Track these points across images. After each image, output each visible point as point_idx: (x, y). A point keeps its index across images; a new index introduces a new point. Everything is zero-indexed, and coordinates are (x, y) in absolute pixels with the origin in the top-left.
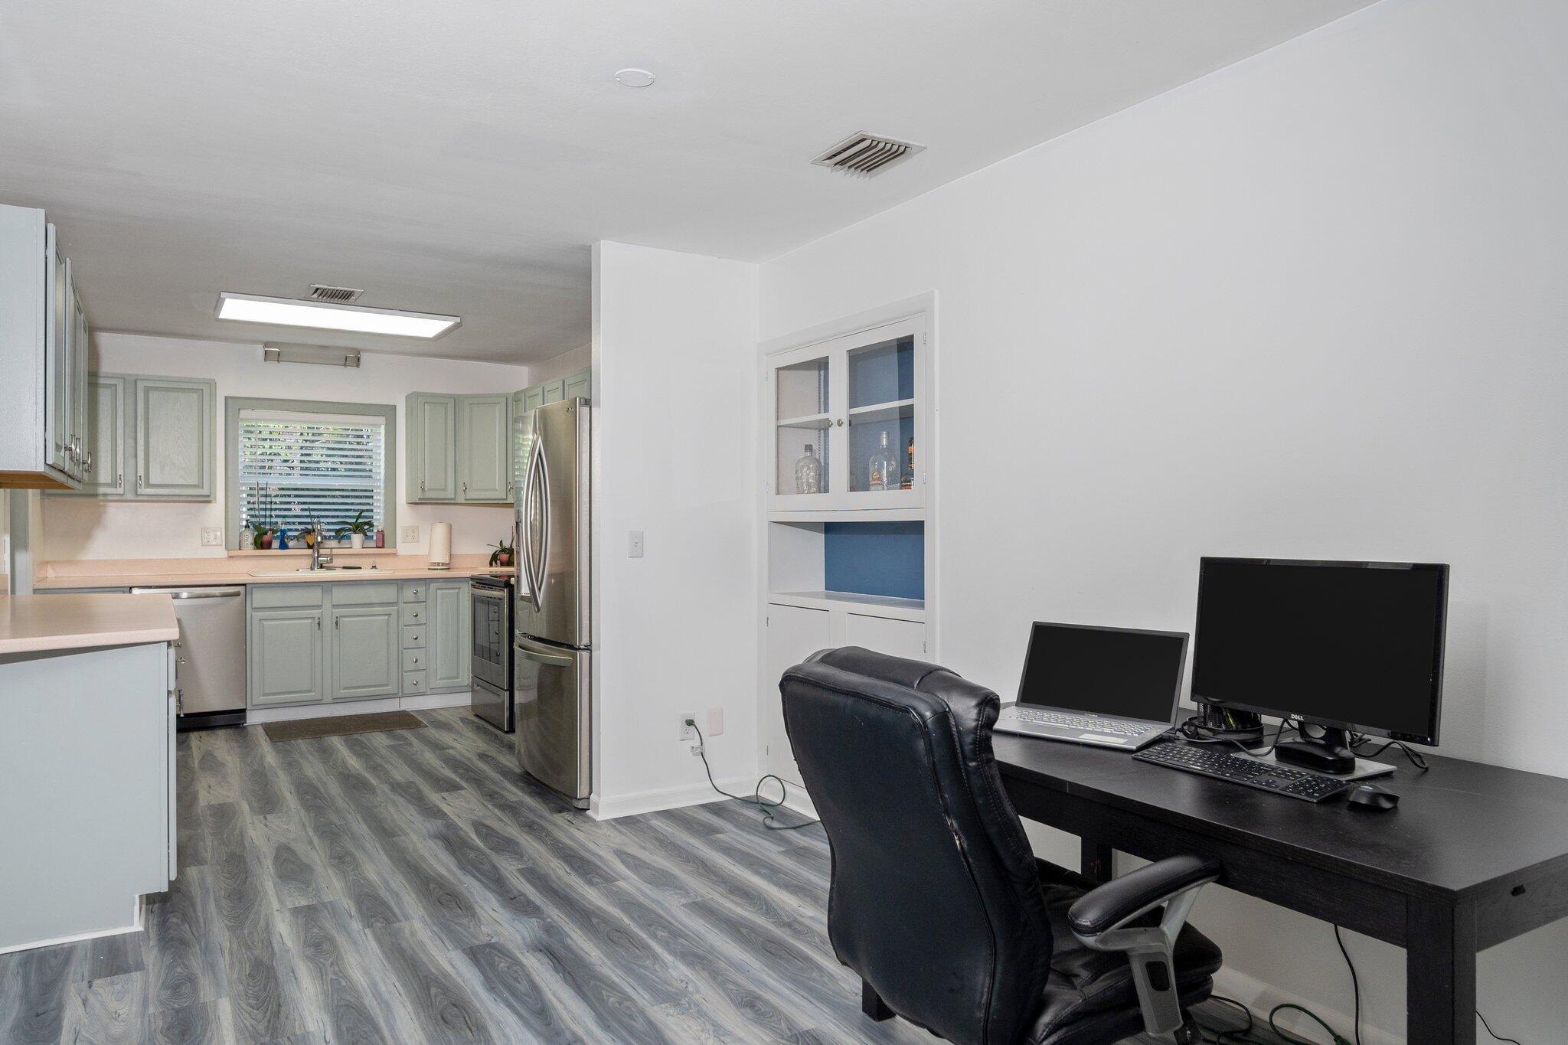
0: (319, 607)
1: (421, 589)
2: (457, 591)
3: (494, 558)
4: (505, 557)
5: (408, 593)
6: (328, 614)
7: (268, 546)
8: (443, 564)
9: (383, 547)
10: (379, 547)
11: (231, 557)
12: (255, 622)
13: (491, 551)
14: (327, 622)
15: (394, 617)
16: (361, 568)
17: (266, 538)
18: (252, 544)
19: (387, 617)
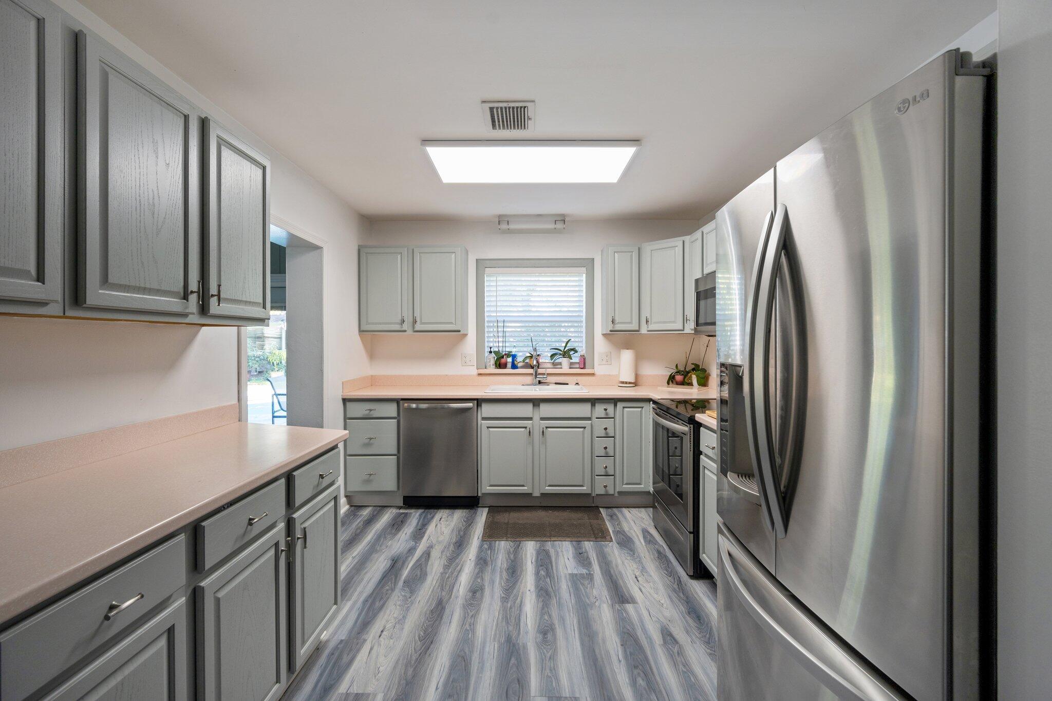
0: (531, 419)
1: (610, 408)
2: (640, 409)
3: (671, 379)
4: (679, 378)
5: (599, 409)
6: (537, 425)
7: (504, 366)
8: (630, 383)
9: (584, 368)
10: (582, 368)
11: (480, 374)
12: (484, 429)
13: (668, 373)
14: (537, 434)
15: (588, 430)
16: (568, 384)
17: (503, 361)
18: (493, 365)
19: (582, 429)
